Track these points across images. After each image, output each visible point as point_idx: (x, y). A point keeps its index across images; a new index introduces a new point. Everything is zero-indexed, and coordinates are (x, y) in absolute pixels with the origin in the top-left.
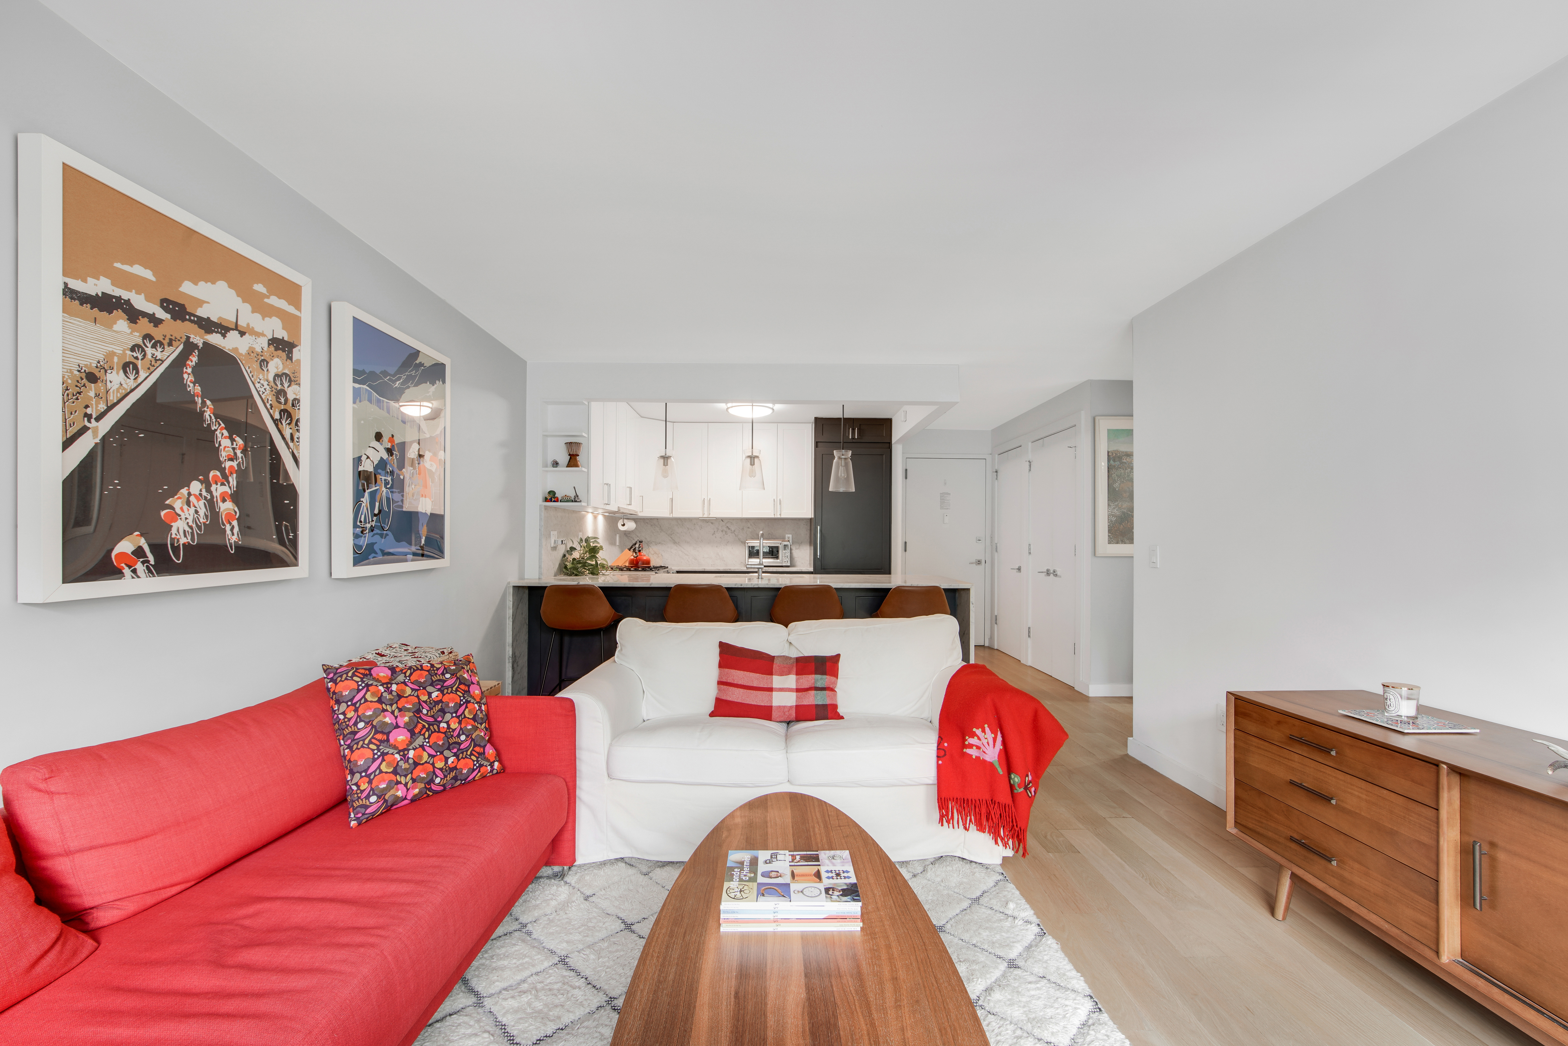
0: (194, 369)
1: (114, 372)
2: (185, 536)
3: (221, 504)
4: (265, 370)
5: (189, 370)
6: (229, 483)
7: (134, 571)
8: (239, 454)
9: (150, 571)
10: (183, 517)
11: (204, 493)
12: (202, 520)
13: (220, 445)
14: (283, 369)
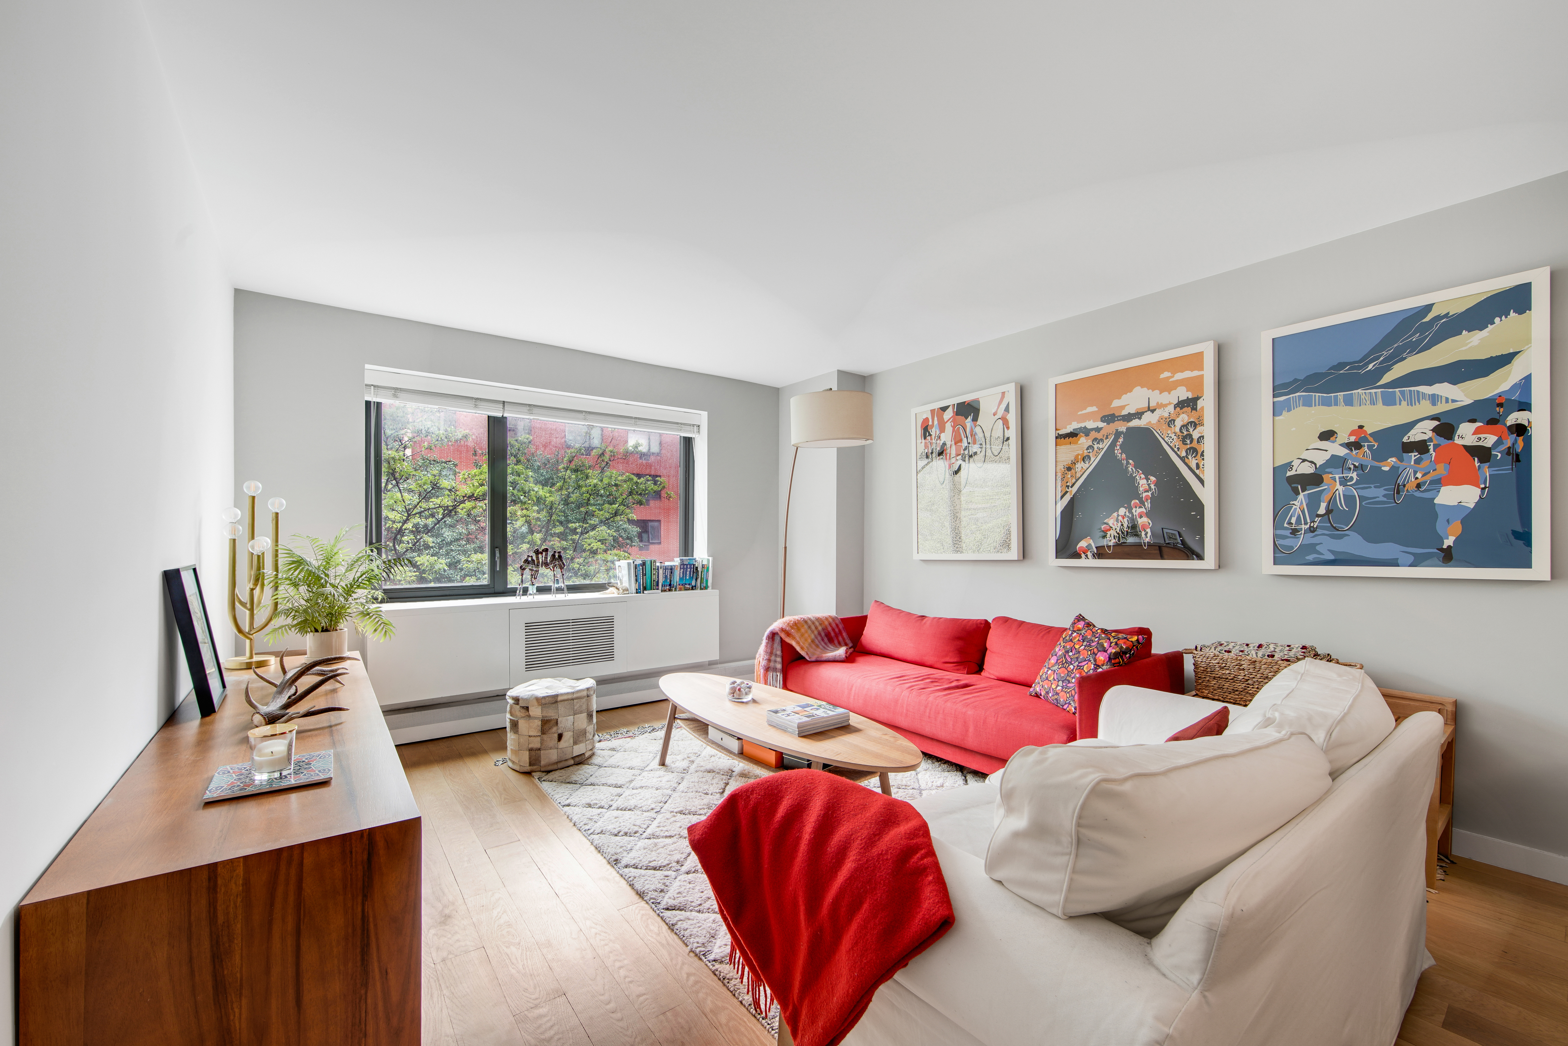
0: (1121, 446)
1: (1079, 463)
2: (1114, 538)
3: (1139, 519)
4: (1173, 426)
5: (1118, 447)
6: (1145, 506)
7: (1087, 556)
8: (1153, 487)
9: (1094, 556)
10: (1114, 528)
11: (1127, 514)
12: (1125, 529)
13: (1139, 484)
14: (1189, 419)
